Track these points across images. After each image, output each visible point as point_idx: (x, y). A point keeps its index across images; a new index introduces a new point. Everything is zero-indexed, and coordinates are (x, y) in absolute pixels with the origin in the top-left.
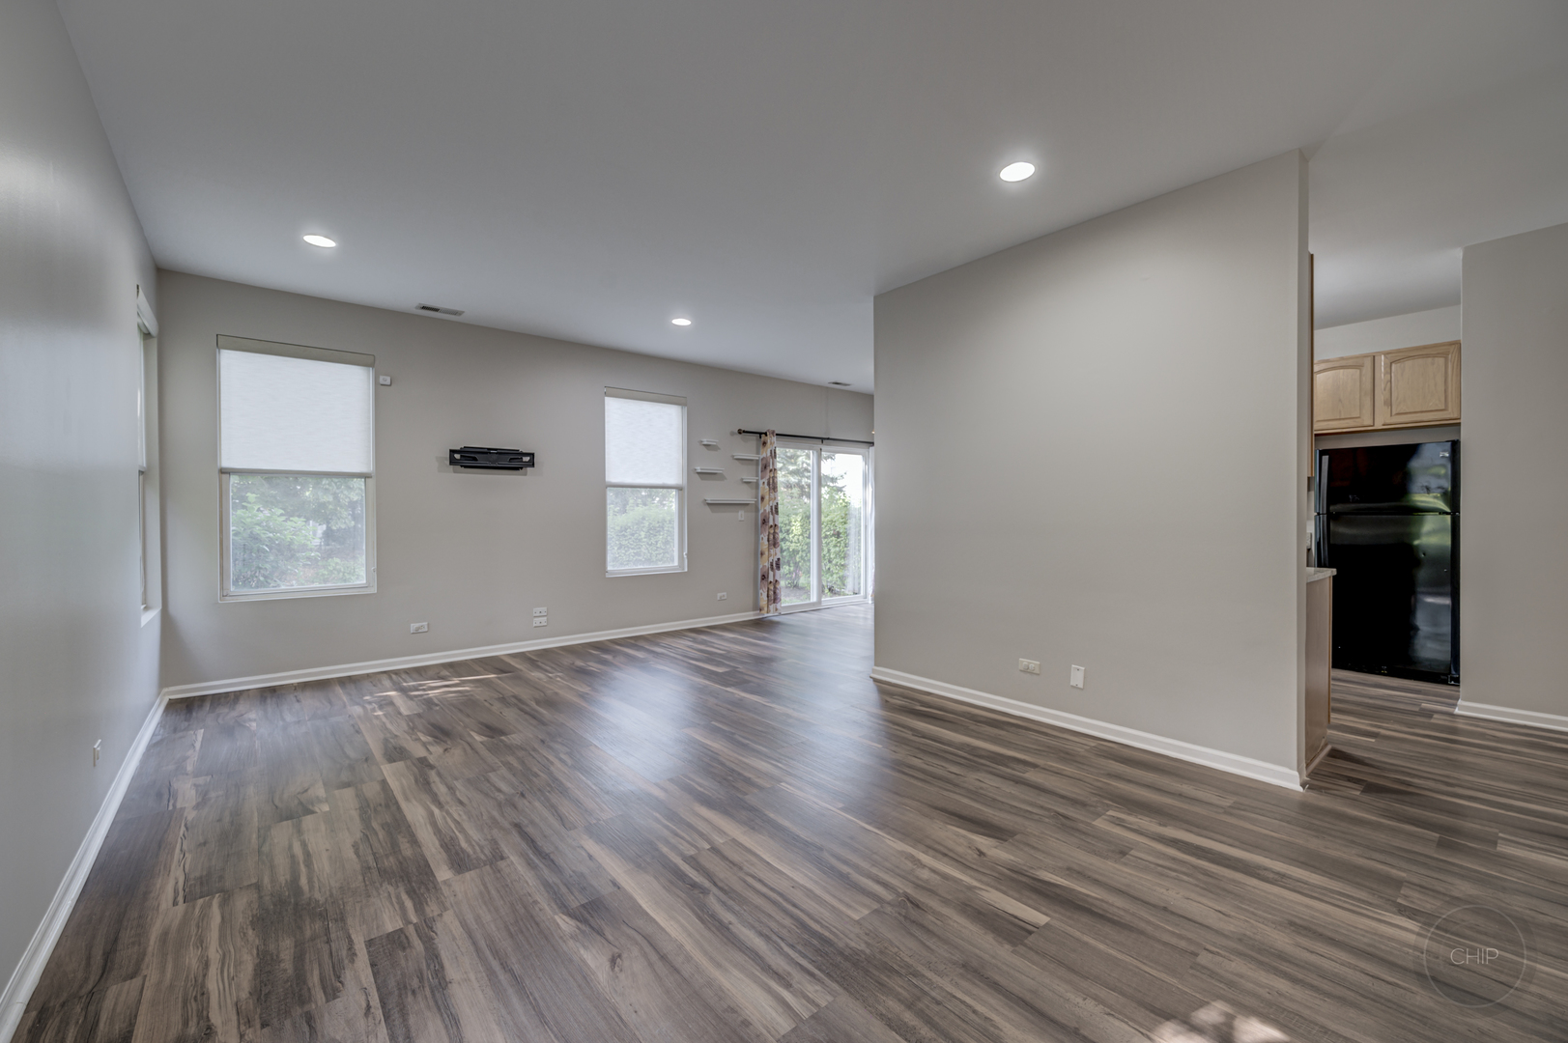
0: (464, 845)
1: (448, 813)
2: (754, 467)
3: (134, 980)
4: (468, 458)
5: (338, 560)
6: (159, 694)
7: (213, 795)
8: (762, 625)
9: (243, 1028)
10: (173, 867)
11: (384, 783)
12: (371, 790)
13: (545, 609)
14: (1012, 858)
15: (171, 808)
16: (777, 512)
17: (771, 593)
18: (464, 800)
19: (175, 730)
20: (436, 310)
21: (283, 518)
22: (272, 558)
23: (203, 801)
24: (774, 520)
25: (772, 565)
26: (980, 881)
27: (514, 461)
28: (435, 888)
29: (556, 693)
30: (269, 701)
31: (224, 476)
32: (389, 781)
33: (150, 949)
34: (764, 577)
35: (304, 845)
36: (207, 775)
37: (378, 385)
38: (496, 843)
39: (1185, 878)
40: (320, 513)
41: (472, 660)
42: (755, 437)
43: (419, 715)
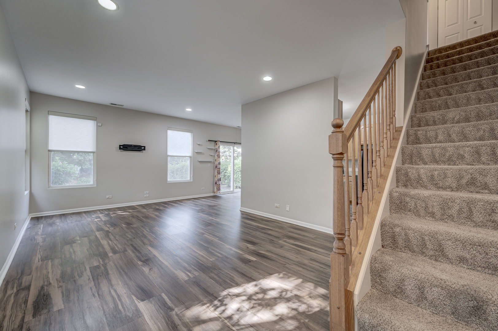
0: (117, 249)
1: (113, 242)
2: (214, 151)
3: (30, 276)
4: (125, 148)
5: (85, 178)
6: (29, 215)
7: (47, 239)
8: (215, 197)
9: (58, 283)
10: (37, 255)
11: (96, 236)
12: (92, 238)
13: (148, 192)
14: (255, 248)
15: (35, 242)
16: (220, 164)
17: (218, 188)
18: (118, 239)
19: (34, 225)
20: (116, 105)
21: (67, 164)
22: (64, 176)
23: (44, 240)
24: (219, 166)
25: (218, 180)
26: (245, 253)
27: (139, 148)
28: (108, 257)
29: (149, 215)
30: (62, 217)
31: (49, 152)
32: (98, 236)
33: (33, 270)
34: (216, 183)
35: (73, 249)
36: (45, 235)
37: (98, 126)
38: (125, 248)
39: (293, 251)
40: (79, 163)
41: (125, 207)
42: (213, 142)
43: (107, 220)
